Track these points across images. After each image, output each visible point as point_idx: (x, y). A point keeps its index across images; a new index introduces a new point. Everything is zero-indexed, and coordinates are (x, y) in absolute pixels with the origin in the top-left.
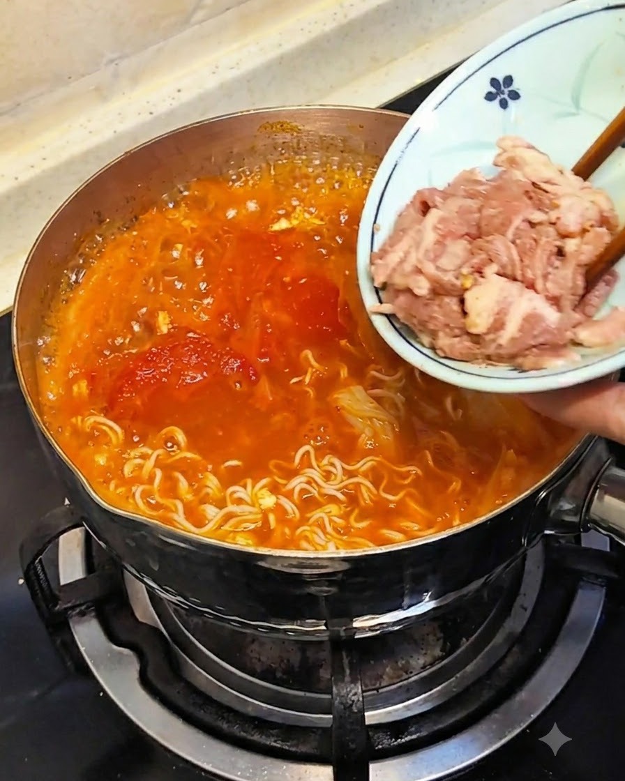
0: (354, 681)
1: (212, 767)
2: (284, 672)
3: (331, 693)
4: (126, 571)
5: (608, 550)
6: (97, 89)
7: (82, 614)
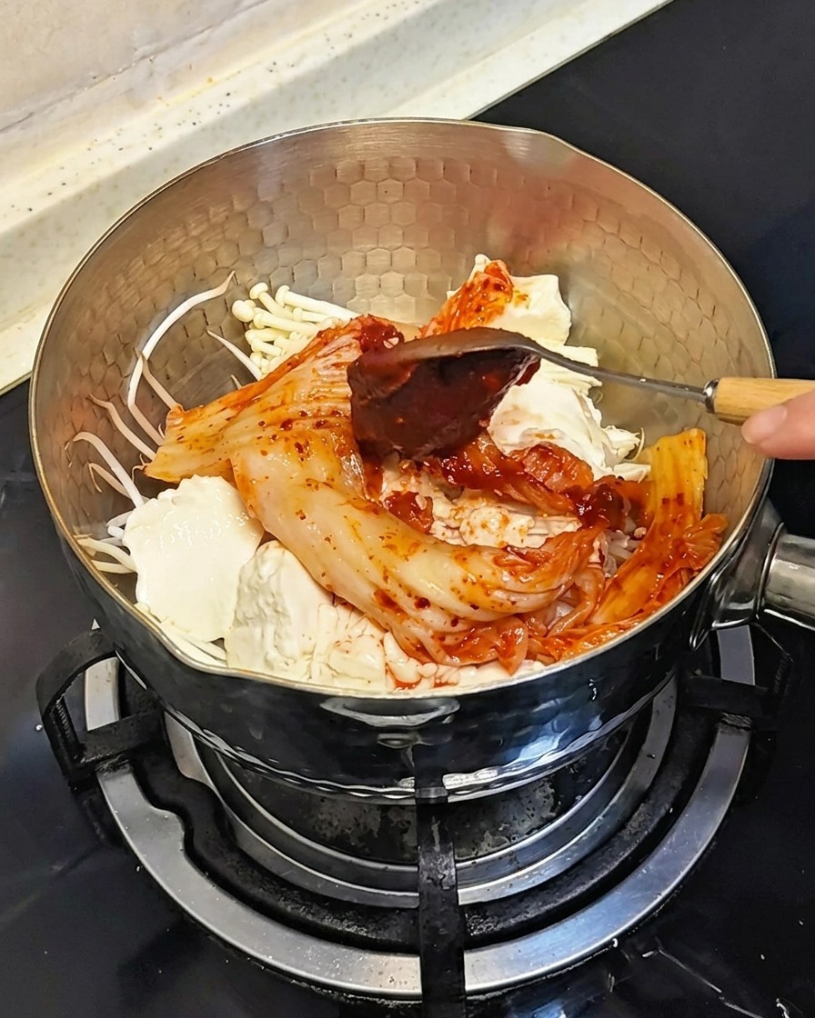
0: (445, 851)
1: (273, 958)
2: (360, 839)
3: (417, 865)
4: (166, 714)
5: (754, 684)
6: (130, 92)
7: (115, 768)
